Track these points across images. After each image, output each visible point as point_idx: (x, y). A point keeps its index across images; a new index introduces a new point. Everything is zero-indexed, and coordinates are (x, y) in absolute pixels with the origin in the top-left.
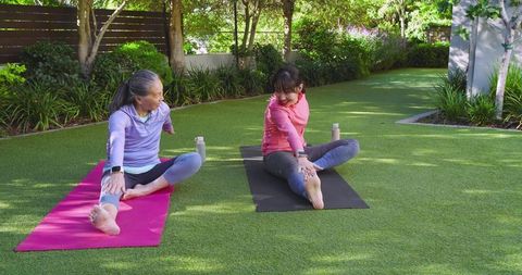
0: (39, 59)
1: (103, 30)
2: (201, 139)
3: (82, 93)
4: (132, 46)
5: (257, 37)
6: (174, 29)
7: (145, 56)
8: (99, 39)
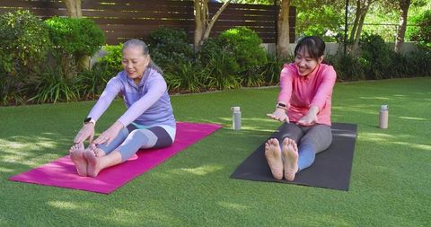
0: (157, 41)
1: (214, 19)
2: (238, 108)
3: (185, 69)
4: (234, 31)
5: (365, 28)
6: (282, 19)
7: (243, 40)
8: (210, 26)
